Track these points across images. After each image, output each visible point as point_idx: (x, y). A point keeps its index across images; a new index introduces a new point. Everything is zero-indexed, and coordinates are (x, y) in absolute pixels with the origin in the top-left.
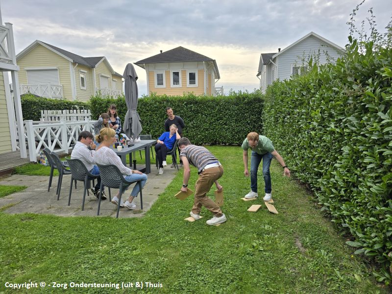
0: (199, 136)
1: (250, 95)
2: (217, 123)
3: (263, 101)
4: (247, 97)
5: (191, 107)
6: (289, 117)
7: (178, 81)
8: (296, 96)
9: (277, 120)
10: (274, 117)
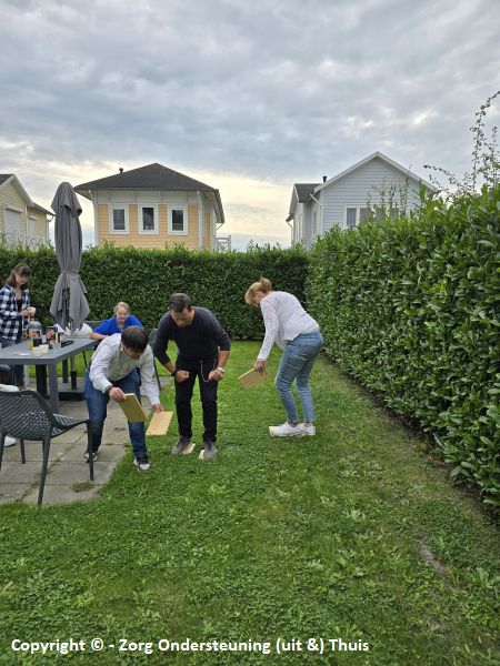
1: (285, 251)
2: (227, 299)
3: (308, 263)
4: (279, 254)
5: (181, 269)
6: (367, 292)
7: (152, 224)
8: (384, 256)
9: (338, 298)
10: (334, 291)
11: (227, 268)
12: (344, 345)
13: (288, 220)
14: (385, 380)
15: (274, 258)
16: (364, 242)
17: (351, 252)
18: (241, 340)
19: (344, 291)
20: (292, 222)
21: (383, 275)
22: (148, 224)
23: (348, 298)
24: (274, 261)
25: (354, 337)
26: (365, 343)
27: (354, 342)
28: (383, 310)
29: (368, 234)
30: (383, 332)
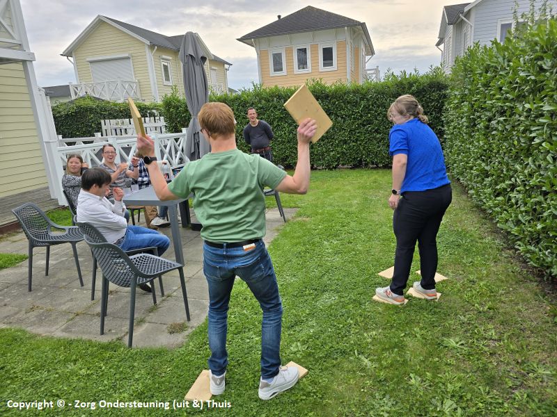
1: (422, 77)
2: (362, 130)
3: (446, 87)
4: (416, 81)
6: (502, 119)
7: (306, 63)
8: (522, 74)
9: (473, 124)
10: (468, 117)
11: (362, 99)
12: (478, 176)
13: (438, 45)
14: (518, 223)
15: (411, 85)
16: (501, 60)
17: (487, 72)
18: (377, 168)
19: (479, 117)
20: (442, 46)
21: (521, 98)
22: (303, 63)
23: (481, 125)
24: (410, 88)
25: (487, 168)
26: (499, 177)
27: (486, 174)
28: (519, 141)
29: (506, 49)
30: (518, 167)
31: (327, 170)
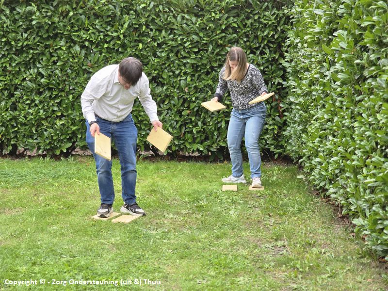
0: (59, 123)
31: (48, 159)
